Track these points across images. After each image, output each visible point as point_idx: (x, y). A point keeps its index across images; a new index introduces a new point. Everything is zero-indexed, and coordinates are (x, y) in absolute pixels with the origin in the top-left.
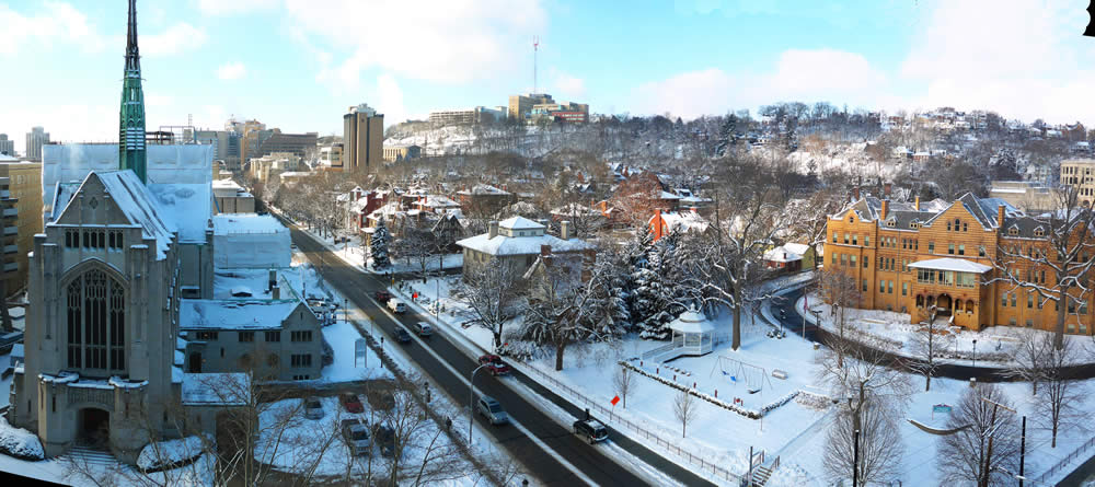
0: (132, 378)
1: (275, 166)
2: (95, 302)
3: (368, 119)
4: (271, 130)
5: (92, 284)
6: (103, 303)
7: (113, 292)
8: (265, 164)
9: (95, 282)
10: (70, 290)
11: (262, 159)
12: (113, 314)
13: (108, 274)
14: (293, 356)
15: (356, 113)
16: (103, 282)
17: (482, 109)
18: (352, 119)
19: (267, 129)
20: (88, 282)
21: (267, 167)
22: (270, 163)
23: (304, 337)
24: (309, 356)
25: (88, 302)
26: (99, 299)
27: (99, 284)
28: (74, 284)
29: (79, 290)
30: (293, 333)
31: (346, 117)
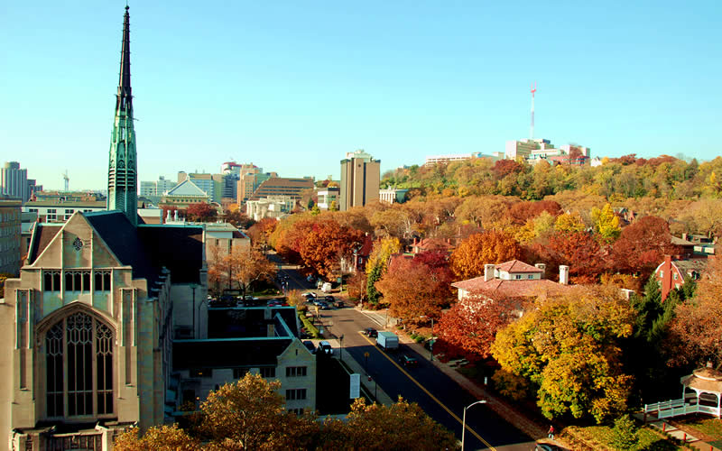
0: (120, 420)
1: (272, 207)
2: (80, 346)
3: (365, 164)
4: (268, 174)
5: (75, 327)
6: (89, 347)
7: (100, 335)
8: (261, 206)
9: (79, 326)
10: (49, 335)
11: (259, 202)
12: (100, 358)
13: (94, 316)
14: (288, 391)
15: (353, 159)
16: (88, 325)
17: (480, 154)
18: (349, 163)
19: (264, 172)
20: (70, 326)
21: (264, 210)
22: (267, 205)
23: (299, 372)
24: (304, 391)
25: (71, 347)
26: (84, 343)
27: (84, 327)
28: (54, 328)
29: (60, 335)
30: (288, 369)
31: (342, 162)
